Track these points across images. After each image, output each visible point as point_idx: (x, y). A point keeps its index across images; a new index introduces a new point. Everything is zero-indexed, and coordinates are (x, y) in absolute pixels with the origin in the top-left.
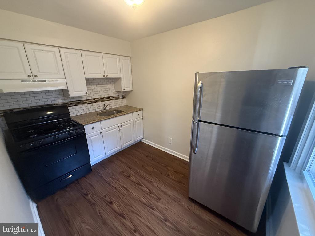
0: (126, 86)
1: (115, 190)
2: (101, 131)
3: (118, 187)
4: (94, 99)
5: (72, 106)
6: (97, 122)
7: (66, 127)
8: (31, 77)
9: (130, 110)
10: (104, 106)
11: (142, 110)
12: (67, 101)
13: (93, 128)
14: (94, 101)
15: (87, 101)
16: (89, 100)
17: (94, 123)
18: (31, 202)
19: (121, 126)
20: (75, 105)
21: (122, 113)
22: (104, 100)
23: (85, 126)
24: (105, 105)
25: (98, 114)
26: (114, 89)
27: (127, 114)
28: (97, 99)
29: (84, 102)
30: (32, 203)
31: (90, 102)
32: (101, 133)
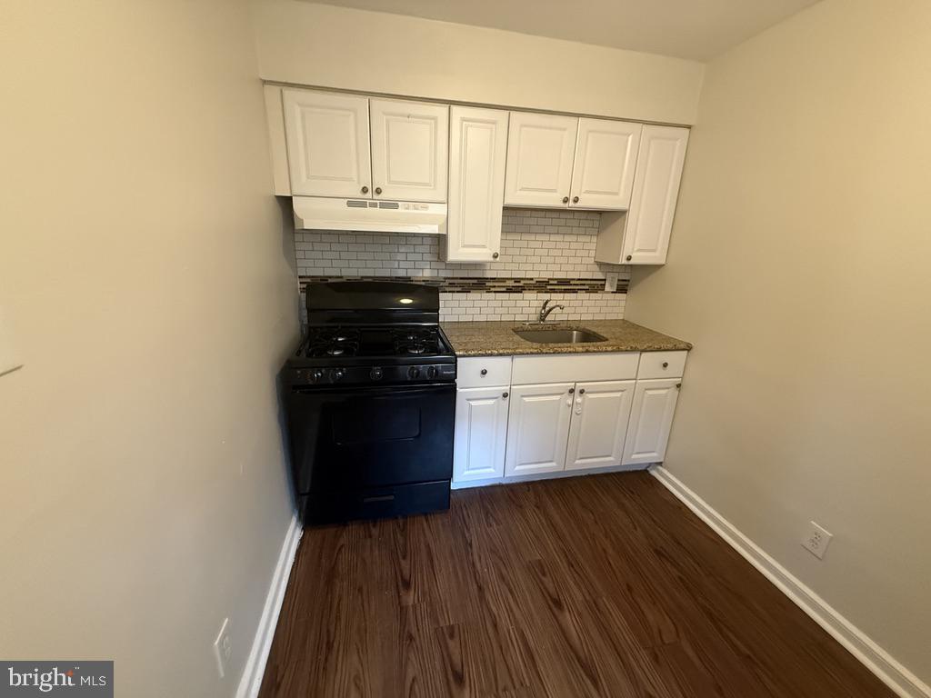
0: (638, 244)
1: (491, 630)
2: (506, 389)
3: (504, 622)
4: (517, 280)
5: (454, 292)
6: (501, 355)
7: (411, 349)
8: (369, 195)
9: (633, 338)
10: (544, 308)
11: (688, 348)
12: (443, 274)
13: (484, 372)
14: (518, 287)
15: (496, 284)
16: (504, 280)
17: (491, 355)
18: (294, 520)
19: (582, 392)
20: (459, 289)
21: (599, 343)
22: (549, 287)
23: (460, 360)
24: (547, 302)
25: (516, 331)
26: (593, 253)
27: (618, 351)
28: (529, 282)
29: (487, 284)
30: (296, 525)
31: (504, 289)
32: (505, 395)
